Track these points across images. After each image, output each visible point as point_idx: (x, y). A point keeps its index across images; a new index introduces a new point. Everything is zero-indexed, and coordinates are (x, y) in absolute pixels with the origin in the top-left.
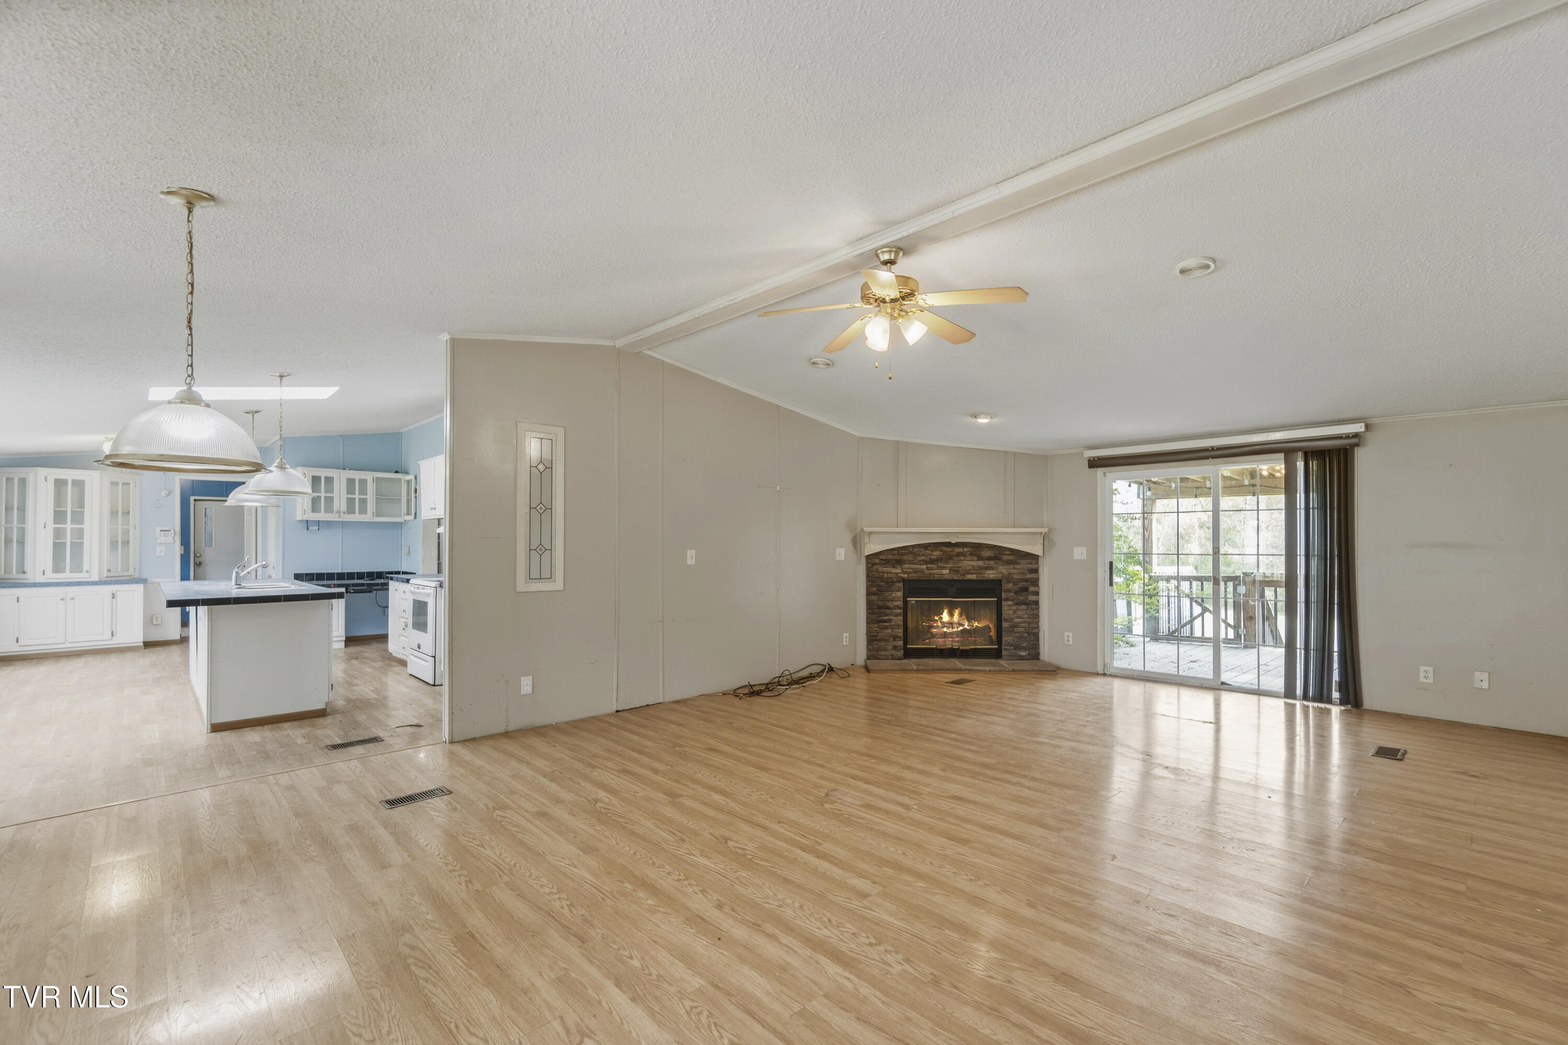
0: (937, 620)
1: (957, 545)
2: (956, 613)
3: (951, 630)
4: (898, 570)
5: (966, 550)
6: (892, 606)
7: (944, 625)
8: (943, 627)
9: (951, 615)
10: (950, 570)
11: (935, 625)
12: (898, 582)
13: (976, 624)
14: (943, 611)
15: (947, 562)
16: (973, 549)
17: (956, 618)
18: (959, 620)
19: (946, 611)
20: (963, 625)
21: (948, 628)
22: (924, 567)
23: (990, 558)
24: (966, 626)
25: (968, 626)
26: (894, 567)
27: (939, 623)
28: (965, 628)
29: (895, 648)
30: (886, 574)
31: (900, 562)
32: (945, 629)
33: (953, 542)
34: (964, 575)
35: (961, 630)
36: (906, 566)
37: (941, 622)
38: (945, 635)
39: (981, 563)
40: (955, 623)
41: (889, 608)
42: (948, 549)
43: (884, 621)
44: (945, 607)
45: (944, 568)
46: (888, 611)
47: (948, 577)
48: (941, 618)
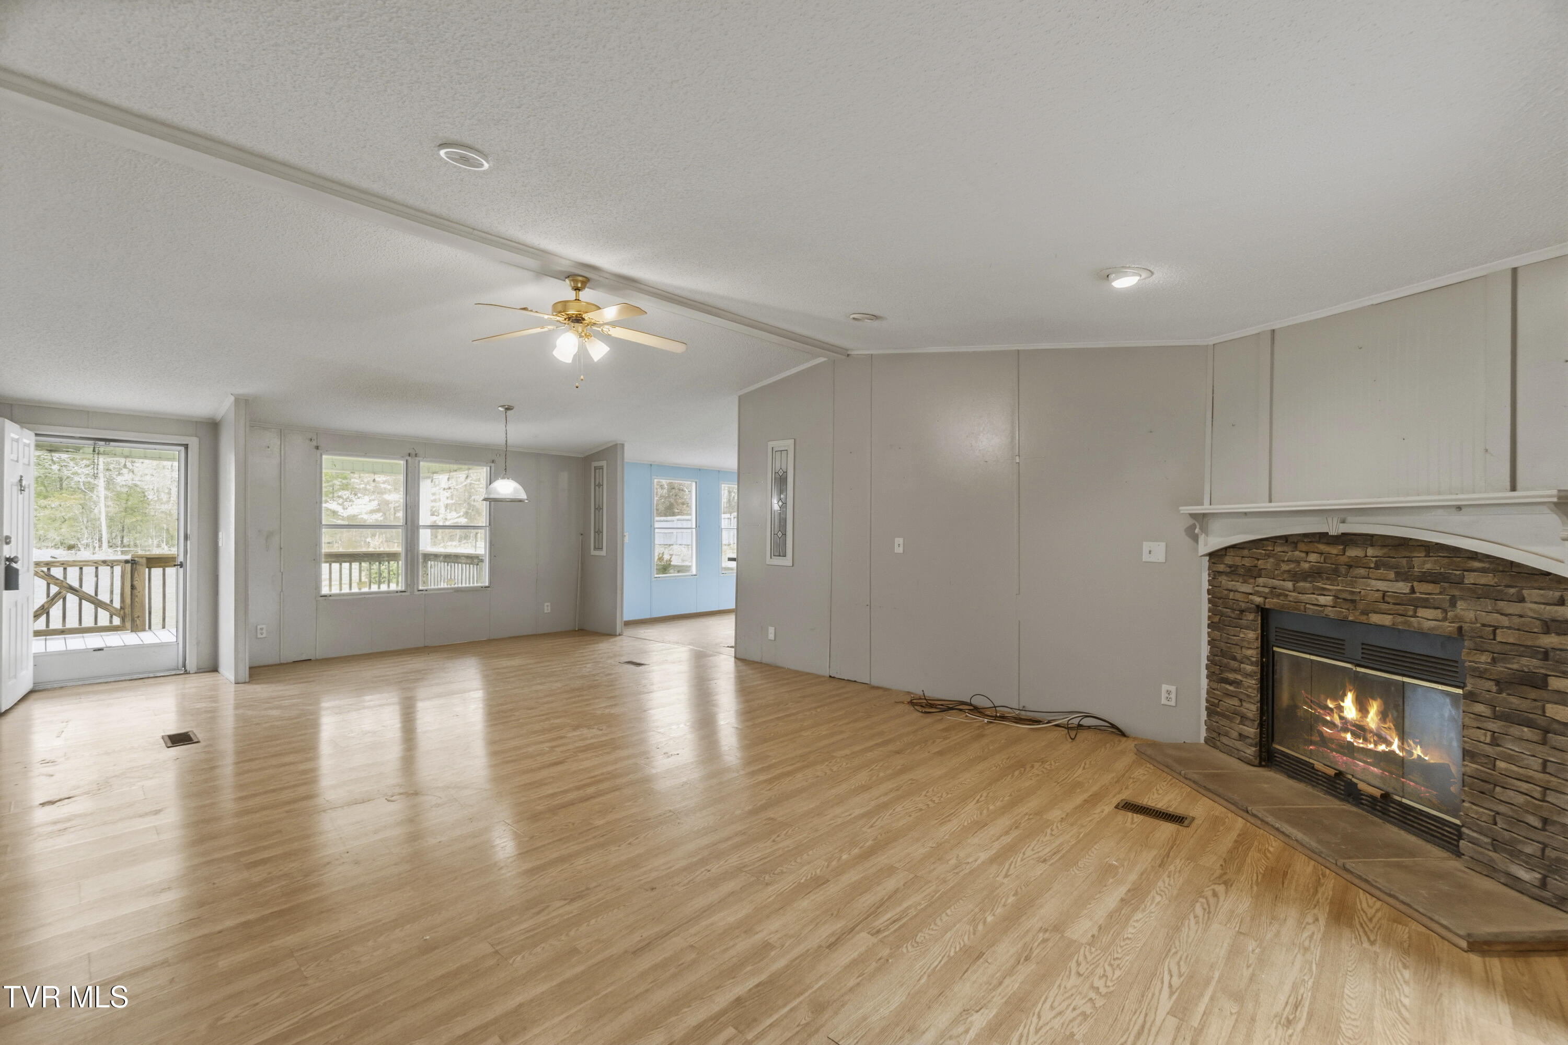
0: (1331, 710)
1: (1346, 540)
2: (1374, 708)
3: (1359, 743)
4: (1247, 588)
5: (1370, 552)
6: (1239, 656)
7: (1346, 725)
8: (1346, 730)
9: (1363, 708)
10: (1336, 597)
11: (1328, 718)
12: (1248, 610)
13: (1418, 752)
14: (1345, 695)
15: (1333, 582)
16: (1385, 550)
17: (1372, 719)
18: (1379, 728)
19: (1349, 698)
20: (1389, 744)
21: (1354, 735)
22: (1289, 585)
23: (1425, 578)
24: (1395, 747)
25: (1399, 747)
26: (1245, 582)
27: (1336, 717)
28: (1393, 752)
29: (1242, 737)
30: (1232, 593)
31: (1252, 573)
32: (1349, 737)
33: (1332, 532)
34: (1365, 613)
35: (1384, 752)
36: (1261, 581)
37: (1341, 718)
38: (1349, 749)
39: (1403, 587)
40: (1371, 731)
41: (1234, 659)
42: (1334, 550)
43: (1231, 683)
44: (1349, 686)
45: (1323, 592)
46: (1234, 664)
47: (1331, 612)
48: (1340, 709)
